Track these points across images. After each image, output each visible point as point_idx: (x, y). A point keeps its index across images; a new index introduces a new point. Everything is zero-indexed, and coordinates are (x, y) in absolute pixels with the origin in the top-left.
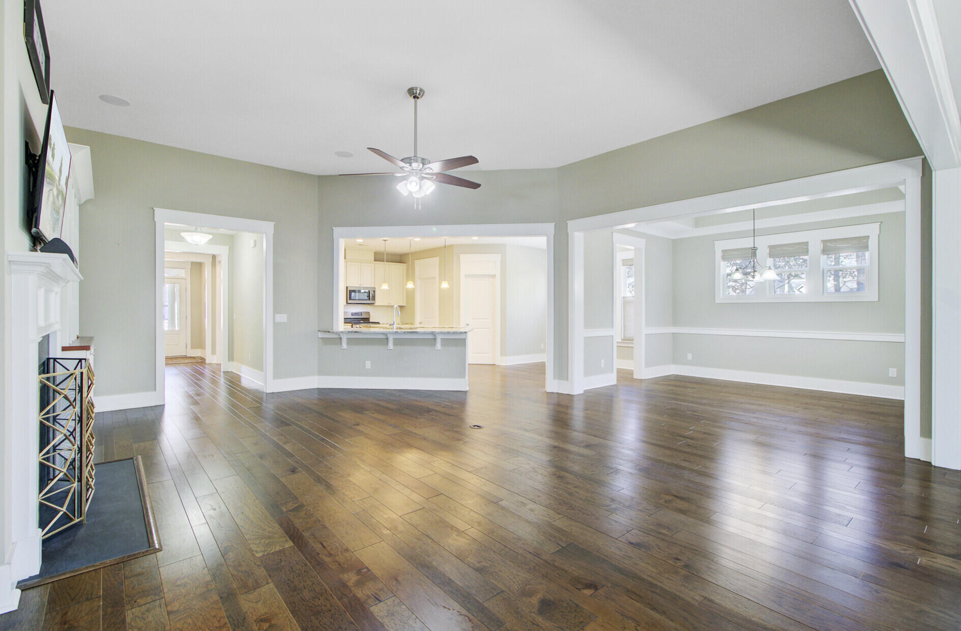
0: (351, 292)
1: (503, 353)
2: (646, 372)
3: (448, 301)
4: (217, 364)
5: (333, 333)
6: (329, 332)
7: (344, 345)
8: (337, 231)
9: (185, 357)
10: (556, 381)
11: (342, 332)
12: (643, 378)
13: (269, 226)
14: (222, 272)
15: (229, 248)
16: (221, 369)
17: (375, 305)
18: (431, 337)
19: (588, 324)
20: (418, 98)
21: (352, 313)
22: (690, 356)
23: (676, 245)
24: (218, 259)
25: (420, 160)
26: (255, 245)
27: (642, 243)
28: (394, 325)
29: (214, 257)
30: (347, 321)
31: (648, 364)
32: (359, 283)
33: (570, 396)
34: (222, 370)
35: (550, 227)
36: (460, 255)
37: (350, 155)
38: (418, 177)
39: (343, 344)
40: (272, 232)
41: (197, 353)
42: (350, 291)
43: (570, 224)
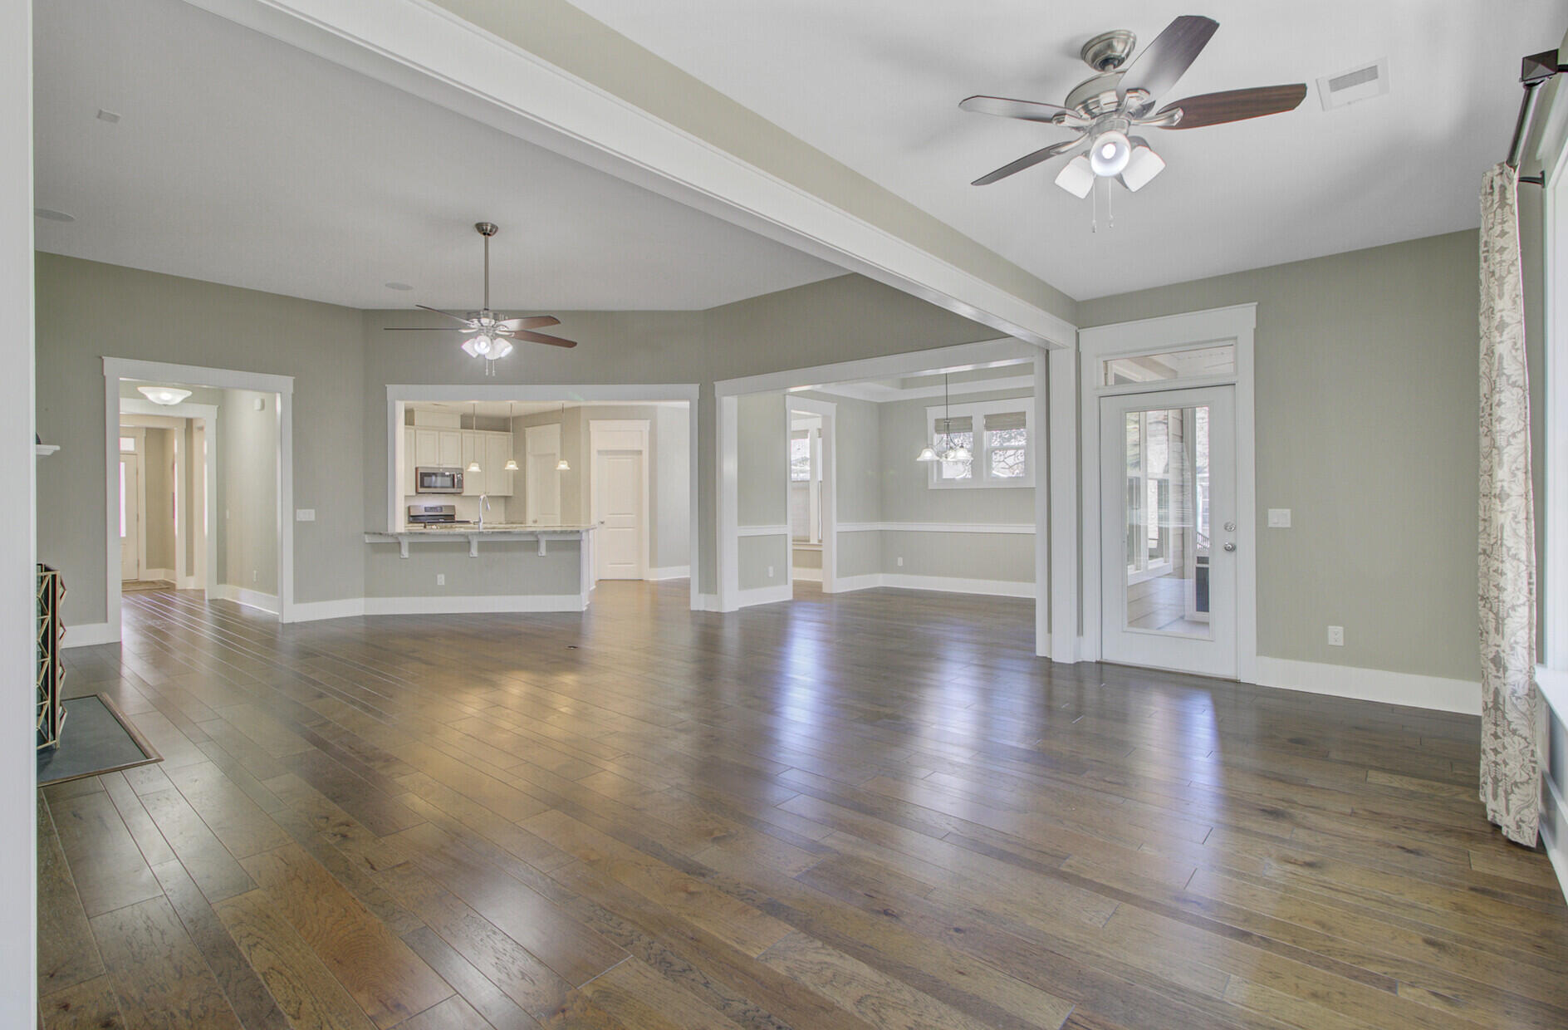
0: (423, 475)
1: (654, 562)
2: (838, 585)
3: (574, 488)
4: (199, 591)
5: (387, 535)
6: (381, 534)
7: (405, 553)
8: (391, 389)
9: (138, 583)
10: (703, 595)
11: (400, 534)
12: (834, 592)
13: (287, 383)
14: (205, 446)
15: (218, 408)
16: (204, 597)
17: (463, 494)
18: (532, 539)
19: (743, 519)
20: (489, 235)
21: (425, 508)
22: (900, 562)
23: (883, 411)
24: (196, 425)
25: (491, 314)
26: (263, 407)
27: (831, 408)
28: (481, 524)
29: (189, 422)
30: (414, 519)
31: (842, 573)
32: (437, 462)
33: (719, 616)
34: (207, 598)
35: (694, 389)
36: (591, 422)
37: (408, 288)
38: (490, 334)
39: (403, 551)
40: (291, 390)
41: (159, 575)
42: (421, 474)
43: (720, 386)
